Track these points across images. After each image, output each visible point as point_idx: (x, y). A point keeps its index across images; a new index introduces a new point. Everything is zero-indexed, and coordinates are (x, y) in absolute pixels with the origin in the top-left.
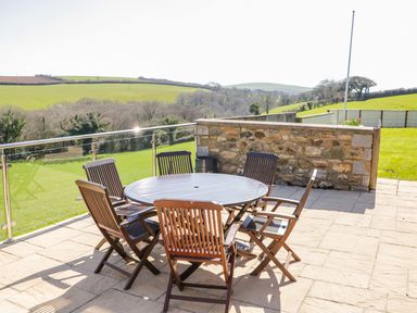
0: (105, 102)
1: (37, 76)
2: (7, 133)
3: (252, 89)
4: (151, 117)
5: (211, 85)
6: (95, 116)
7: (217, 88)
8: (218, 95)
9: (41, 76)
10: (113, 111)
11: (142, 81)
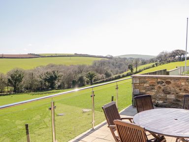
0: (60, 65)
1: (29, 54)
2: (16, 80)
3: (127, 57)
4: (81, 72)
5: (108, 56)
6: (56, 72)
7: (111, 58)
8: (112, 61)
9: (31, 54)
10: (63, 70)
11: (76, 55)
